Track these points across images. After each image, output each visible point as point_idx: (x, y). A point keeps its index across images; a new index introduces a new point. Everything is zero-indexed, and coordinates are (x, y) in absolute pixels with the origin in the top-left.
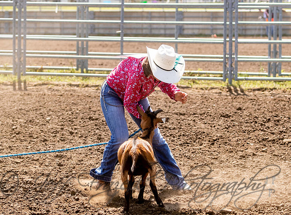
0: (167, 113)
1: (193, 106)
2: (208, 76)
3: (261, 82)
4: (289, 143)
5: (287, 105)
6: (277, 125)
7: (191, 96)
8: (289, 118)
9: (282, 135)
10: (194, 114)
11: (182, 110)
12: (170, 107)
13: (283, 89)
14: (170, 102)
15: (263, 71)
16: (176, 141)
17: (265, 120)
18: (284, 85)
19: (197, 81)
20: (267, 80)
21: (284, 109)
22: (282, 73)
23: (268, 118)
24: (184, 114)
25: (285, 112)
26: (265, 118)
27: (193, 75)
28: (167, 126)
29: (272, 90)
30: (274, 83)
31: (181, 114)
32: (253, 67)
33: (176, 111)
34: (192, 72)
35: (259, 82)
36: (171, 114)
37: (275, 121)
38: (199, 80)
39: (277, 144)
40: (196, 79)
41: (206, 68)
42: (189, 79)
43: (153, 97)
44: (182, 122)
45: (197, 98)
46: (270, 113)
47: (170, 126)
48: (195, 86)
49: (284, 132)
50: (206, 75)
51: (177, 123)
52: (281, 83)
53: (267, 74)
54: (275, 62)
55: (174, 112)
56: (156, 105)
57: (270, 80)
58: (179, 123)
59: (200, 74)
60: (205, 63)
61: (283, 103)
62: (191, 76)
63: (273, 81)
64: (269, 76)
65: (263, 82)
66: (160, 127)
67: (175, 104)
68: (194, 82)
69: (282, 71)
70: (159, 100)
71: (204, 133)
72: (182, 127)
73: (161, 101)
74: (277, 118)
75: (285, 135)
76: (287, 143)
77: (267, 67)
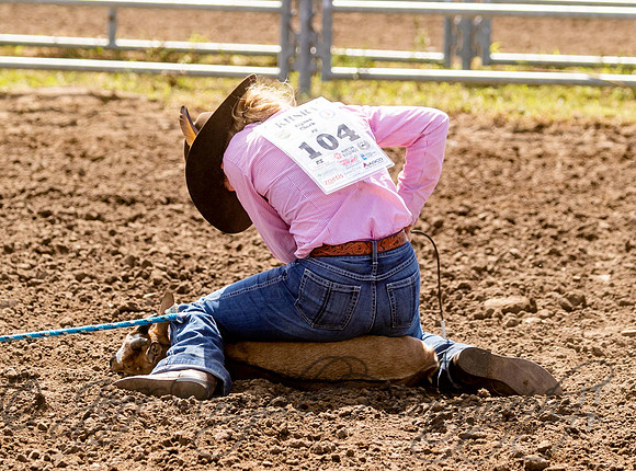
0: (71, 194)
1: (166, 173)
2: (227, 63)
3: (419, 89)
4: (505, 312)
5: (506, 172)
6: (466, 245)
7: (160, 135)
8: (512, 221)
9: (484, 282)
10: (169, 201)
11: (127, 186)
12: (82, 173)
13: (493, 113)
14: (83, 156)
15: (423, 47)
16: (96, 299)
17: (425, 226)
18: (500, 101)
19: (187, 82)
20: (439, 81)
21: (493, 188)
22: (496, 56)
23: (435, 219)
24: (132, 202)
25: (497, 199)
26: (425, 220)
27: (170, 56)
28: (66, 243)
29: (455, 115)
30: (465, 94)
31: (121, 201)
32: (397, 29)
33: (104, 189)
34: (171, 45)
35: (407, 86)
36: (85, 201)
37: (459, 230)
38: (191, 74)
39: (464, 315)
40: (179, 74)
41: (222, 32)
42: (155, 73)
43: (23, 135)
44: (122, 229)
46: (445, 201)
47: (77, 246)
48: (180, 98)
49: (490, 272)
50: (219, 58)
51: (106, 235)
52: (490, 91)
53: (439, 56)
54: (470, 15)
55: (95, 192)
56: (34, 167)
57: (451, 81)
58: (113, 233)
59: (198, 56)
60: (218, 14)
61: (493, 164)
62: (165, 60)
63: (458, 86)
64: (446, 64)
65: (425, 86)
66: (42, 249)
67: (101, 163)
68: (173, 84)
69: (494, 47)
70: (43, 149)
71: (199, 270)
72: (122, 249)
73: (51, 150)
74: (468, 221)
75: (490, 284)
76: (497, 310)
77: (441, 30)
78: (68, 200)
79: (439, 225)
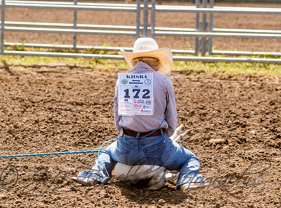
0: (59, 102)
1: (94, 94)
2: (116, 54)
3: (186, 63)
4: (217, 144)
5: (217, 93)
6: (203, 120)
7: (92, 80)
8: (219, 111)
9: (209, 134)
10: (95, 104)
11: (80, 98)
12: (63, 94)
13: (213, 73)
14: (64, 88)
15: (187, 48)
16: (68, 140)
17: (188, 113)
18: (215, 68)
19: (102, 61)
20: (193, 60)
21: (212, 99)
22: (214, 51)
23: (192, 111)
24: (82, 104)
25: (214, 103)
26: (188, 111)
27: (96, 51)
28: (58, 119)
29: (199, 73)
30: (203, 65)
31: (78, 104)
32: (178, 42)
33: (71, 100)
34: (96, 47)
35: (182, 63)
36: (65, 104)
37: (200, 115)
38: (104, 58)
39: (202, 145)
40: (100, 58)
41: (115, 43)
42: (90, 57)
43: (42, 80)
44: (78, 114)
45: (101, 82)
46: (195, 104)
47: (62, 120)
48: (99, 66)
49: (212, 130)
50: (113, 52)
51: (72, 116)
52: (212, 64)
53: (193, 52)
54: (204, 37)
55: (68, 101)
56: (46, 92)
57: (198, 60)
58: (74, 116)
59: (106, 51)
60: (114, 36)
61: (213, 90)
62: (94, 53)
63: (200, 62)
64: (196, 54)
65: (188, 63)
66: (49, 121)
67: (71, 90)
68: (97, 62)
69: (213, 48)
70: (50, 85)
71: (106, 129)
72: (78, 121)
73: (52, 85)
74: (203, 111)
75: (211, 134)
76: (214, 143)
77: (194, 42)
78: (58, 104)
79: (193, 113)
